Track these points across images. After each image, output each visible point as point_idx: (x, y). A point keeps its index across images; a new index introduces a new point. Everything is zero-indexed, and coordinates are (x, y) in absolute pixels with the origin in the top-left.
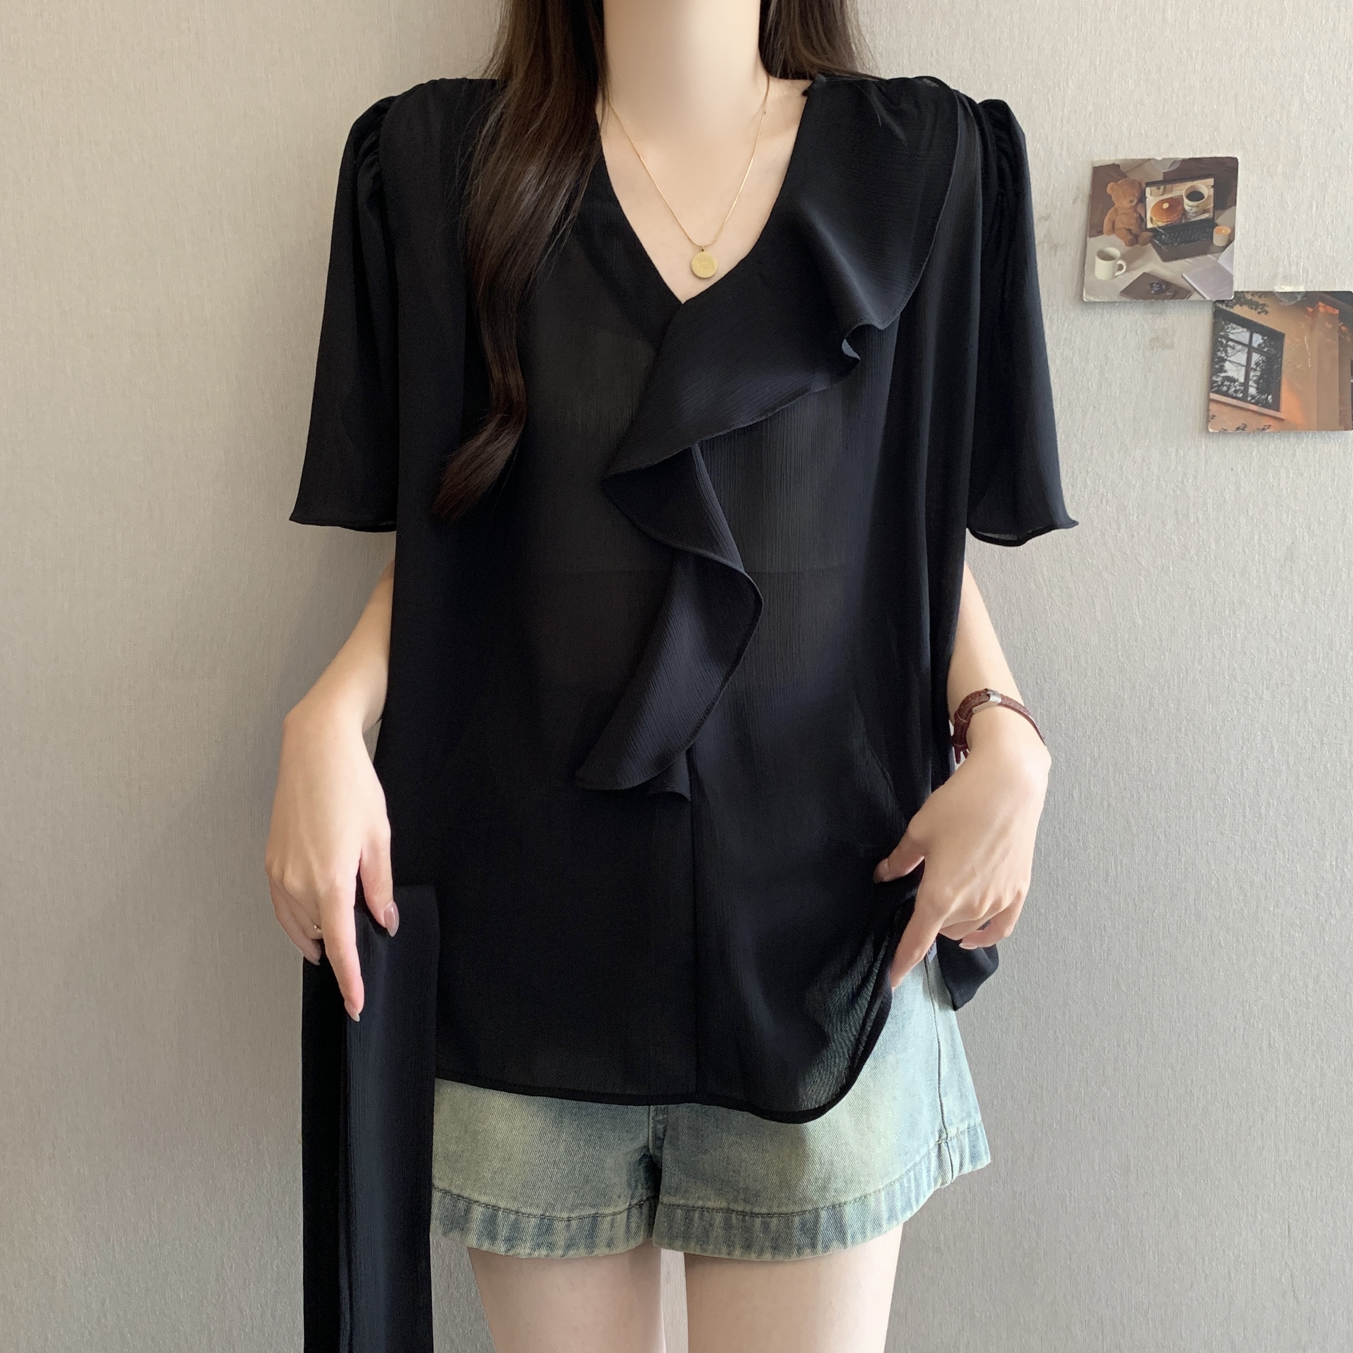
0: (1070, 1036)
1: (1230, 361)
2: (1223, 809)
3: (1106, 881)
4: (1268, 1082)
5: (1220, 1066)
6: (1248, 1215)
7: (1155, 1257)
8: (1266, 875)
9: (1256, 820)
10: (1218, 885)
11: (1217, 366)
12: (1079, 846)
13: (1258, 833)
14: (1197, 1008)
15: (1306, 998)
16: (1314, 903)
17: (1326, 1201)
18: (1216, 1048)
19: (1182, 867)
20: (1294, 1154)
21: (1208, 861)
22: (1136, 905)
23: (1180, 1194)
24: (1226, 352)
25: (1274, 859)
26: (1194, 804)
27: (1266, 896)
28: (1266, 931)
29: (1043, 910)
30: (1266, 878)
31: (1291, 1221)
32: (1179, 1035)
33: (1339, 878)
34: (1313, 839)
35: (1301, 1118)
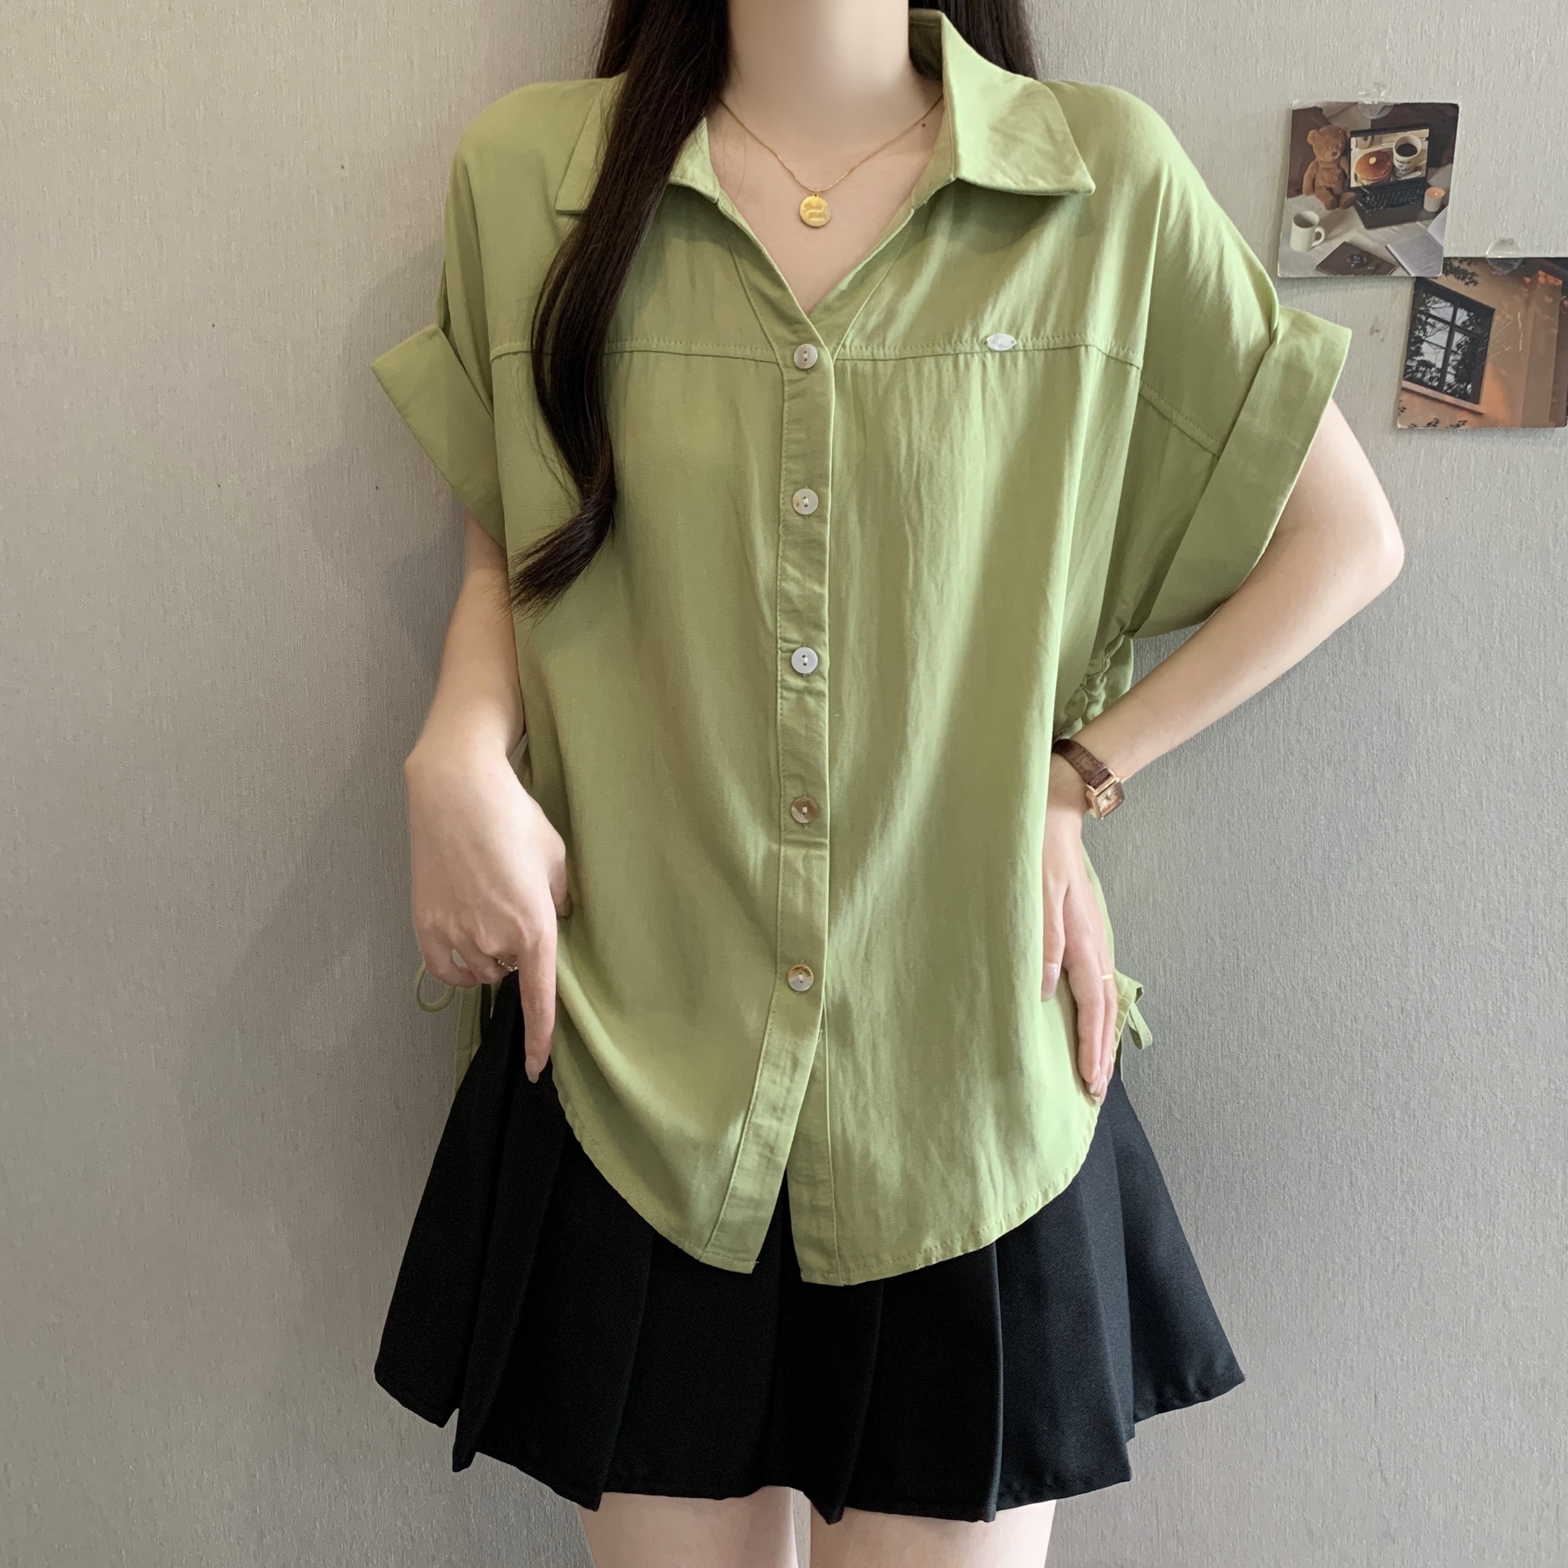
1: (1428, 342)
4: (1350, 1227)
6: (1327, 1382)
11: (1413, 348)
17: (1419, 1367)
20: (1381, 1311)
35: (1390, 1271)
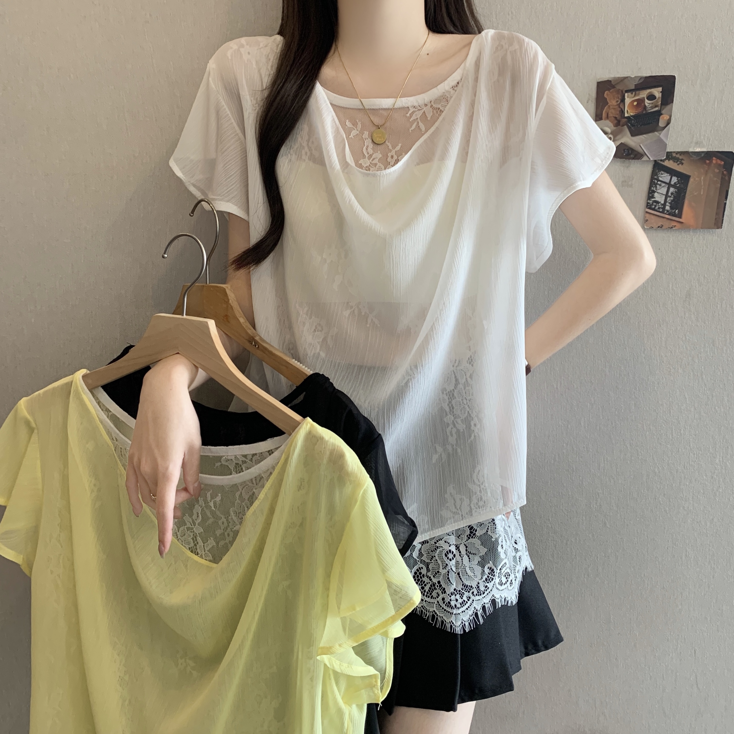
0: (579, 551)
2: (661, 431)
3: (599, 469)
5: (659, 567)
7: (623, 667)
8: (684, 466)
9: (679, 437)
10: (659, 472)
12: (584, 450)
13: (680, 444)
14: (647, 537)
15: (706, 531)
16: (711, 481)
18: (658, 557)
19: (640, 461)
21: (653, 458)
22: (615, 482)
23: (637, 634)
24: (656, 187)
25: (689, 458)
26: (645, 428)
27: (685, 477)
28: (685, 495)
29: (565, 485)
30: (684, 468)
31: (696, 648)
32: (638, 550)
33: (724, 468)
34: (709, 447)
